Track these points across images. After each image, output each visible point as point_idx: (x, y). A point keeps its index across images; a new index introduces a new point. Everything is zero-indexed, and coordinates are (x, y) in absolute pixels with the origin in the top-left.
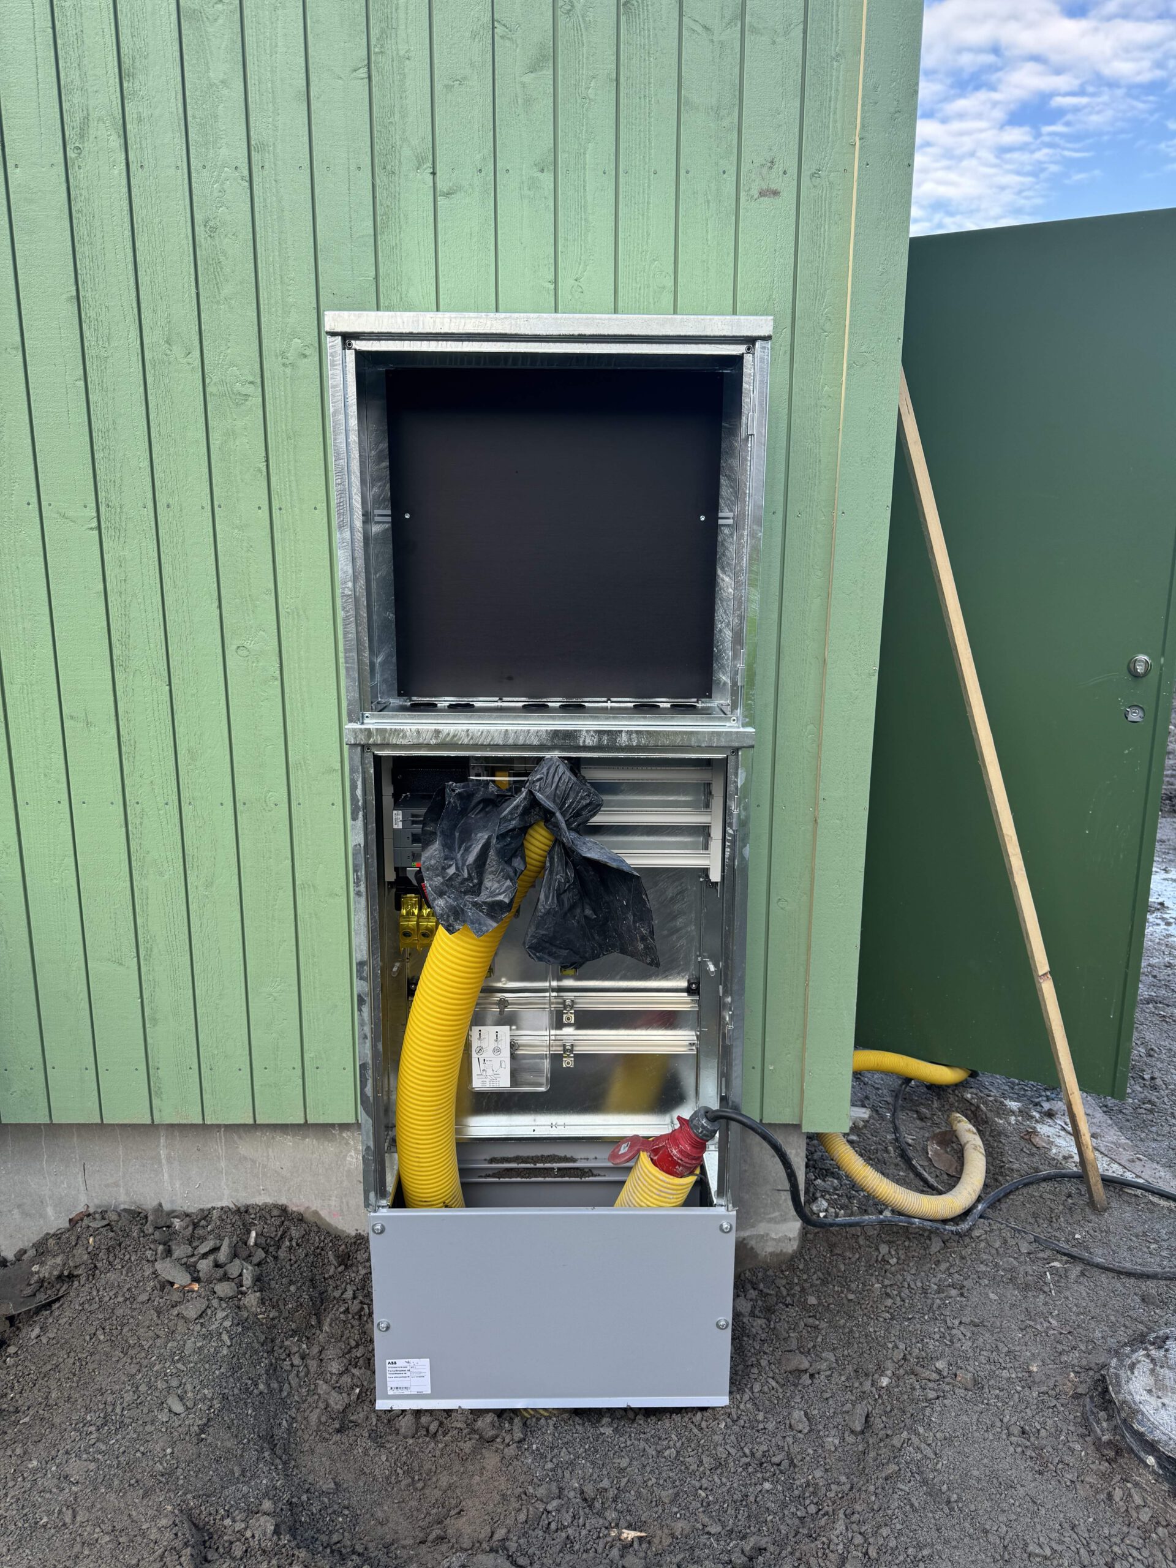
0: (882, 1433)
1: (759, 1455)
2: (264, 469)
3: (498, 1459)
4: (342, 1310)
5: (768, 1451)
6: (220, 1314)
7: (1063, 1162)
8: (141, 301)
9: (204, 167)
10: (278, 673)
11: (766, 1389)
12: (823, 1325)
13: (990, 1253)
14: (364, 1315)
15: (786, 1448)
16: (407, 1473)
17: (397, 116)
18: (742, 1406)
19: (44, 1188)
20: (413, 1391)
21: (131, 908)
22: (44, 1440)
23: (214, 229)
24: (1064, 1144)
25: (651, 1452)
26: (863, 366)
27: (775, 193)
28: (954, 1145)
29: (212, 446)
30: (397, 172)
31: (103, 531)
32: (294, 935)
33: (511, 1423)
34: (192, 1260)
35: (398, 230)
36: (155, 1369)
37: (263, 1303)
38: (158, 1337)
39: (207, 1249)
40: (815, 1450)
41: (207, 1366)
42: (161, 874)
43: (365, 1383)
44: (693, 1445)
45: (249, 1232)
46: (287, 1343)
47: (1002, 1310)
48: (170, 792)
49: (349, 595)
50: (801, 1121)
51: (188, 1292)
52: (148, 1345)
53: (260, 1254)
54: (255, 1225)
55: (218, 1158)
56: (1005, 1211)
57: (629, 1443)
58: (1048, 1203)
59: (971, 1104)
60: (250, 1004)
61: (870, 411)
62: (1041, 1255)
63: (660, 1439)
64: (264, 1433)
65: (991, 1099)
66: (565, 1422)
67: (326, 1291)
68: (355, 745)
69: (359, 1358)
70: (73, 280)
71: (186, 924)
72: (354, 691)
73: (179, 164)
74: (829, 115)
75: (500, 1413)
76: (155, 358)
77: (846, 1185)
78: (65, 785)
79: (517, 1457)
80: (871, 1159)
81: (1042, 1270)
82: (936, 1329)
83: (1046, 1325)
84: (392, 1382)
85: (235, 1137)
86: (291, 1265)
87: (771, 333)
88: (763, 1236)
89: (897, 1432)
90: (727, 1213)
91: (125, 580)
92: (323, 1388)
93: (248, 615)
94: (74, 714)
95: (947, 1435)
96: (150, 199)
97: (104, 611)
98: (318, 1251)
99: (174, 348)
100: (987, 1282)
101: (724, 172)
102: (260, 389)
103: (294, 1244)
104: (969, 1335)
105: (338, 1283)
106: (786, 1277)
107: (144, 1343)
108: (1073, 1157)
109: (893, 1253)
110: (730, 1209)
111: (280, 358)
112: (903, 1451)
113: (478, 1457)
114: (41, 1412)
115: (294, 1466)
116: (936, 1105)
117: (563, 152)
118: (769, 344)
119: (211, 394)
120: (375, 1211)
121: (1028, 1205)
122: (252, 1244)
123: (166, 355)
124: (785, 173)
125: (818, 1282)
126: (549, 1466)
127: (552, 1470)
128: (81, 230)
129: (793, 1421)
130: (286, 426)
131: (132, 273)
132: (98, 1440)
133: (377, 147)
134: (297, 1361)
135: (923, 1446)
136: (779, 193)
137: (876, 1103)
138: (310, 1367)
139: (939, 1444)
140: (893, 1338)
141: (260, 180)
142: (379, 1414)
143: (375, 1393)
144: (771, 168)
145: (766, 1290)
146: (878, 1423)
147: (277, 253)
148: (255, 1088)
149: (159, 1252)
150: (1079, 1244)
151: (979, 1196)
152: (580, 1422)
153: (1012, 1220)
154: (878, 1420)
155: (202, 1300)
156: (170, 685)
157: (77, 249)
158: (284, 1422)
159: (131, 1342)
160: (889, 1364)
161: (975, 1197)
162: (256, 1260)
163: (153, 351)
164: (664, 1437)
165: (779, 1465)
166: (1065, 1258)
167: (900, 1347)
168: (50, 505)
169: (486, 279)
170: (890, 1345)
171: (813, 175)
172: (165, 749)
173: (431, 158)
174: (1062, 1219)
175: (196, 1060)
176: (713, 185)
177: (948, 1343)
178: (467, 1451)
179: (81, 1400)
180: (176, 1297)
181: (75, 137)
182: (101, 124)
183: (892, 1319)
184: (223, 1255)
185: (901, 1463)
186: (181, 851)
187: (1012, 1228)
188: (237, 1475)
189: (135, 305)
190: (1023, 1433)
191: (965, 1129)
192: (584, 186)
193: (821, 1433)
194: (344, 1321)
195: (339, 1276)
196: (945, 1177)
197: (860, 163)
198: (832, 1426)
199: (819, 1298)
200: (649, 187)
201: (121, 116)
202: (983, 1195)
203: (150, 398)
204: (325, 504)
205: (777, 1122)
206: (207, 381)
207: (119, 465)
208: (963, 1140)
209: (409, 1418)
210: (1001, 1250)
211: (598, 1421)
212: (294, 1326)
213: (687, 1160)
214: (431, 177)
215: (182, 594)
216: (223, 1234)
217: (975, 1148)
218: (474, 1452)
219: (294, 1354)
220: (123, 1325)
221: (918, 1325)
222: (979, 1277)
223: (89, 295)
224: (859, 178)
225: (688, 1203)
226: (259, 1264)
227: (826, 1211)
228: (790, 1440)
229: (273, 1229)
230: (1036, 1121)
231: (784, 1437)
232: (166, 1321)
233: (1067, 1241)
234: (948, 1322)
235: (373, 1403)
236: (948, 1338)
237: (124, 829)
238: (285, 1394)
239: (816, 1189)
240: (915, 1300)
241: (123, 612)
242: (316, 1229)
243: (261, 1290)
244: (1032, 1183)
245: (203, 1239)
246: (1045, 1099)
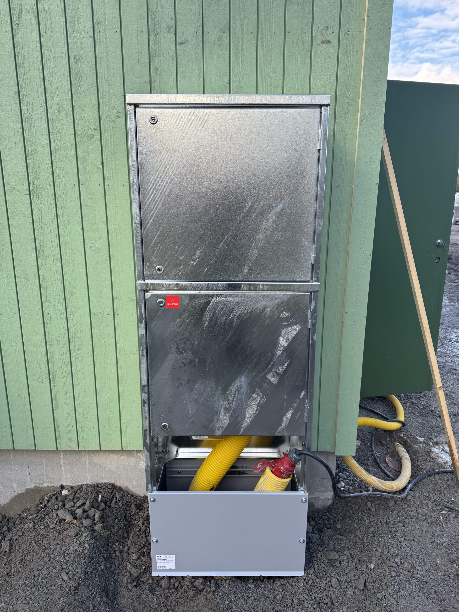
0: (372, 591)
1: (318, 599)
2: (101, 168)
3: (205, 599)
4: (137, 530)
5: (322, 597)
6: (85, 534)
7: (444, 465)
8: (47, 93)
9: (73, 32)
10: (108, 257)
11: (320, 568)
12: (344, 538)
13: (415, 507)
14: (147, 533)
15: (330, 596)
16: (165, 606)
17: (159, 8)
18: (310, 576)
19: (12, 476)
20: (168, 568)
21: (46, 359)
22: (7, 593)
23: (78, 60)
24: (444, 457)
25: (271, 596)
26: (367, 120)
27: (329, 42)
28: (397, 457)
29: (78, 158)
30: (159, 33)
31: (31, 195)
32: (116, 370)
33: (210, 582)
34: (74, 509)
35: (160, 60)
36: (57, 559)
37: (104, 528)
38: (58, 544)
39: (80, 504)
40: (343, 598)
41: (79, 558)
42: (59, 344)
43: (147, 564)
44: (289, 594)
45: (98, 495)
46: (114, 546)
47: (422, 533)
48: (62, 309)
49: (138, 223)
50: (335, 450)
51: (72, 523)
52: (54, 548)
53: (103, 506)
54: (101, 492)
55: (85, 464)
56: (420, 487)
57: (261, 592)
58: (439, 484)
59: (403, 439)
60: (98, 400)
61: (370, 140)
62: (437, 508)
63: (275, 590)
64: (103, 588)
65: (412, 437)
66: (234, 582)
67: (131, 521)
68: (141, 290)
69: (145, 552)
70: (16, 84)
71: (70, 366)
72: (141, 266)
73: (62, 31)
74: (353, 6)
75: (205, 578)
76: (53, 118)
77: (352, 475)
78: (17, 306)
79: (212, 599)
80: (362, 463)
81: (438, 515)
82: (394, 542)
83: (442, 541)
84: (158, 565)
85: (93, 455)
86: (116, 510)
87: (330, 103)
88: (317, 498)
89: (379, 591)
90: (304, 494)
91: (41, 217)
92: (129, 566)
93: (95, 232)
94: (21, 276)
95: (402, 594)
96: (49, 47)
97: (33, 231)
98: (128, 503)
99: (61, 114)
100: (415, 520)
101: (306, 33)
102: (99, 132)
103: (117, 500)
104: (408, 545)
105: (136, 517)
106: (327, 515)
107: (52, 547)
108: (448, 463)
109: (373, 506)
110: (306, 492)
111: (108, 118)
112: (383, 601)
113: (196, 598)
114: (7, 579)
115: (116, 604)
116: (388, 439)
117: (234, 24)
118: (328, 108)
119: (78, 134)
120: (151, 492)
121: (430, 485)
122: (99, 501)
123: (58, 117)
124: (333, 33)
125: (341, 518)
126: (227, 602)
127: (228, 604)
128: (20, 61)
129: (332, 584)
130: (111, 148)
131: (42, 80)
132: (31, 593)
133: (150, 22)
134: (118, 554)
135: (391, 599)
136: (330, 42)
137: (363, 438)
138: (124, 557)
139: (399, 598)
140: (375, 546)
141: (98, 38)
142: (153, 578)
143: (151, 568)
144: (327, 30)
145: (319, 521)
146: (370, 586)
147: (106, 71)
148: (100, 435)
149: (60, 505)
150: (453, 503)
151: (409, 480)
152: (240, 582)
153: (424, 491)
154: (370, 585)
155: (77, 528)
156: (61, 263)
157: (18, 70)
158: (112, 583)
159: (47, 547)
160: (374, 558)
161: (407, 481)
162: (101, 508)
163: (52, 116)
164: (276, 590)
165: (327, 604)
166: (448, 509)
167: (379, 551)
168: (8, 184)
169: (199, 82)
170: (374, 550)
171: (345, 34)
172: (60, 291)
173: (174, 27)
174: (445, 491)
175: (75, 423)
176: (300, 38)
177: (400, 549)
178: (191, 596)
179: (24, 573)
180: (66, 526)
181: (16, 19)
182: (27, 13)
183: (374, 536)
184: (86, 507)
185: (382, 607)
186: (67, 334)
187: (424, 495)
188: (91, 609)
189: (44, 95)
190: (435, 592)
191: (402, 450)
192: (243, 39)
193: (345, 589)
194: (139, 535)
195: (136, 515)
196: (394, 471)
197: (367, 27)
198: (349, 586)
199: (341, 526)
200: (272, 40)
201: (36, 9)
202: (411, 480)
203: (51, 136)
204: (128, 183)
205: (324, 451)
206: (76, 129)
207: (37, 166)
208: (401, 456)
209: (166, 579)
210: (420, 506)
211: (248, 581)
212: (117, 538)
213: (287, 472)
214: (174, 36)
215: (66, 223)
216: (87, 497)
217: (406, 459)
218: (194, 596)
219: (117, 551)
220: (43, 539)
221: (386, 541)
222: (411, 518)
223: (23, 90)
224: (366, 34)
225: (286, 490)
226: (102, 510)
227: (344, 487)
228: (331, 592)
229: (109, 494)
230: (431, 446)
231: (329, 591)
232: (62, 537)
233: (448, 502)
234: (399, 539)
235: (151, 573)
236: (400, 547)
237: (43, 325)
238: (113, 569)
239: (339, 477)
240: (384, 528)
241: (41, 231)
242: (127, 494)
243: (103, 522)
244: (431, 475)
245: (78, 499)
246: (434, 436)
